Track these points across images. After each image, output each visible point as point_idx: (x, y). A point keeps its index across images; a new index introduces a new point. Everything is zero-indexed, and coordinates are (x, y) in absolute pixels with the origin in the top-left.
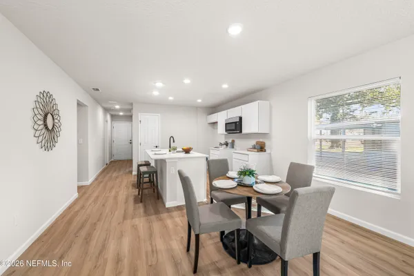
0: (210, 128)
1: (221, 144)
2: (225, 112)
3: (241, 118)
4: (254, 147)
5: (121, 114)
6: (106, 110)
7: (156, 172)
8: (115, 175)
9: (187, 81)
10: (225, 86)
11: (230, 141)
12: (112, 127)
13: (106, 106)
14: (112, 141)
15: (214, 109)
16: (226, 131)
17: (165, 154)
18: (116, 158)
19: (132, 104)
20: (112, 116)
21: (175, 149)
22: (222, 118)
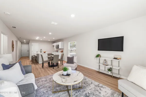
0: (53, 47)
1: (55, 51)
2: (56, 43)
3: (58, 45)
4: (61, 52)
5: (25, 42)
6: (20, 41)
7: (37, 57)
8: (24, 60)
9: (44, 37)
10: (54, 38)
11: (57, 50)
12: (21, 46)
13: (21, 40)
14: (21, 51)
15: (54, 42)
16: (56, 48)
17: (39, 53)
18: (23, 56)
19: (30, 40)
20: (21, 43)
21: (42, 52)
22: (55, 44)
